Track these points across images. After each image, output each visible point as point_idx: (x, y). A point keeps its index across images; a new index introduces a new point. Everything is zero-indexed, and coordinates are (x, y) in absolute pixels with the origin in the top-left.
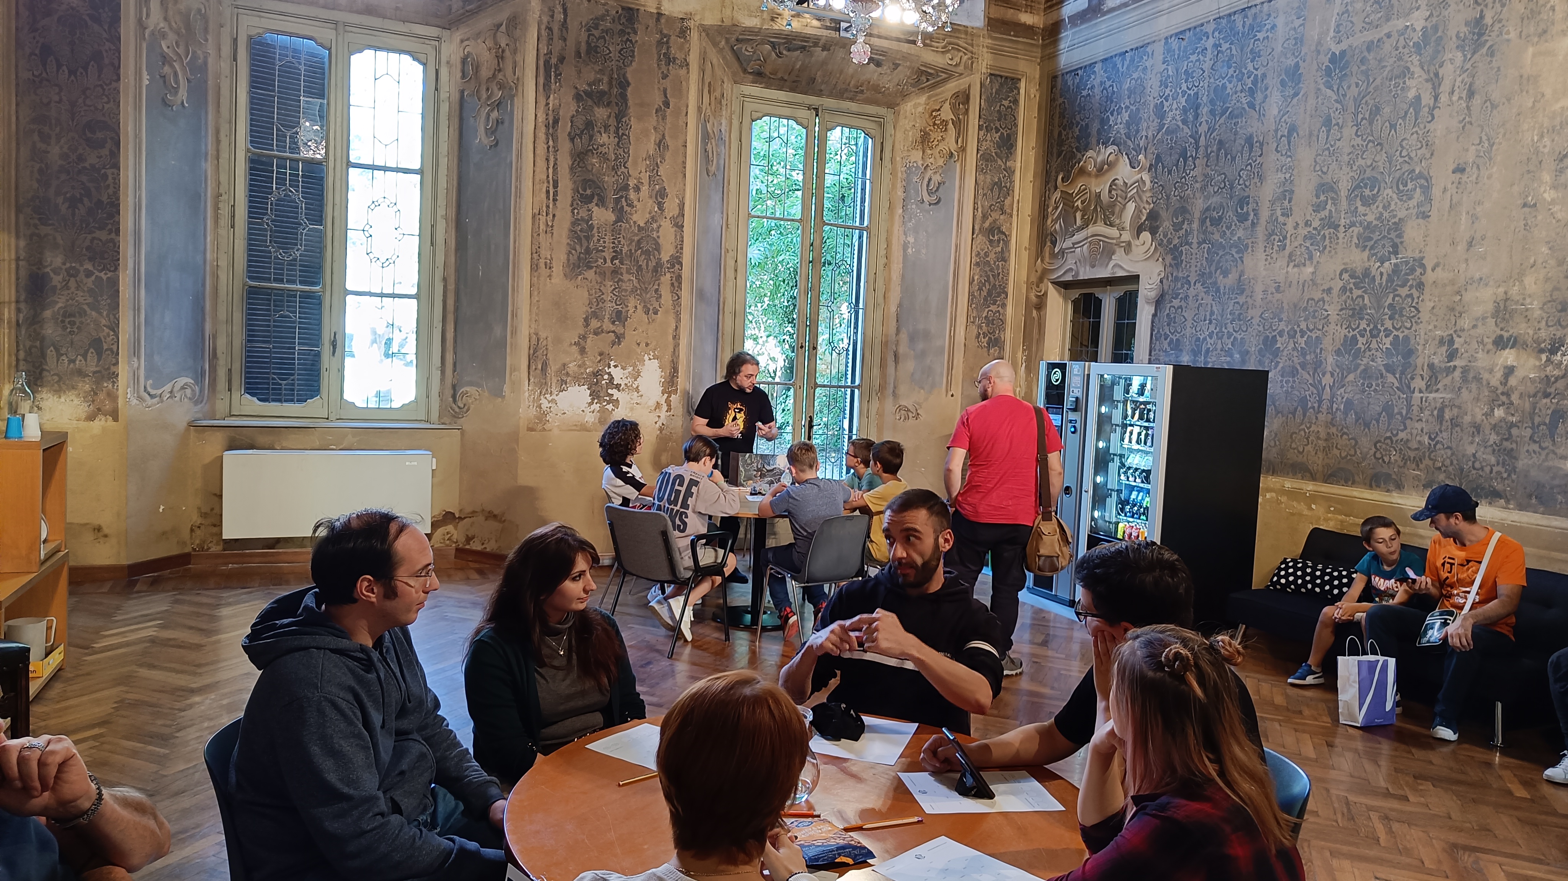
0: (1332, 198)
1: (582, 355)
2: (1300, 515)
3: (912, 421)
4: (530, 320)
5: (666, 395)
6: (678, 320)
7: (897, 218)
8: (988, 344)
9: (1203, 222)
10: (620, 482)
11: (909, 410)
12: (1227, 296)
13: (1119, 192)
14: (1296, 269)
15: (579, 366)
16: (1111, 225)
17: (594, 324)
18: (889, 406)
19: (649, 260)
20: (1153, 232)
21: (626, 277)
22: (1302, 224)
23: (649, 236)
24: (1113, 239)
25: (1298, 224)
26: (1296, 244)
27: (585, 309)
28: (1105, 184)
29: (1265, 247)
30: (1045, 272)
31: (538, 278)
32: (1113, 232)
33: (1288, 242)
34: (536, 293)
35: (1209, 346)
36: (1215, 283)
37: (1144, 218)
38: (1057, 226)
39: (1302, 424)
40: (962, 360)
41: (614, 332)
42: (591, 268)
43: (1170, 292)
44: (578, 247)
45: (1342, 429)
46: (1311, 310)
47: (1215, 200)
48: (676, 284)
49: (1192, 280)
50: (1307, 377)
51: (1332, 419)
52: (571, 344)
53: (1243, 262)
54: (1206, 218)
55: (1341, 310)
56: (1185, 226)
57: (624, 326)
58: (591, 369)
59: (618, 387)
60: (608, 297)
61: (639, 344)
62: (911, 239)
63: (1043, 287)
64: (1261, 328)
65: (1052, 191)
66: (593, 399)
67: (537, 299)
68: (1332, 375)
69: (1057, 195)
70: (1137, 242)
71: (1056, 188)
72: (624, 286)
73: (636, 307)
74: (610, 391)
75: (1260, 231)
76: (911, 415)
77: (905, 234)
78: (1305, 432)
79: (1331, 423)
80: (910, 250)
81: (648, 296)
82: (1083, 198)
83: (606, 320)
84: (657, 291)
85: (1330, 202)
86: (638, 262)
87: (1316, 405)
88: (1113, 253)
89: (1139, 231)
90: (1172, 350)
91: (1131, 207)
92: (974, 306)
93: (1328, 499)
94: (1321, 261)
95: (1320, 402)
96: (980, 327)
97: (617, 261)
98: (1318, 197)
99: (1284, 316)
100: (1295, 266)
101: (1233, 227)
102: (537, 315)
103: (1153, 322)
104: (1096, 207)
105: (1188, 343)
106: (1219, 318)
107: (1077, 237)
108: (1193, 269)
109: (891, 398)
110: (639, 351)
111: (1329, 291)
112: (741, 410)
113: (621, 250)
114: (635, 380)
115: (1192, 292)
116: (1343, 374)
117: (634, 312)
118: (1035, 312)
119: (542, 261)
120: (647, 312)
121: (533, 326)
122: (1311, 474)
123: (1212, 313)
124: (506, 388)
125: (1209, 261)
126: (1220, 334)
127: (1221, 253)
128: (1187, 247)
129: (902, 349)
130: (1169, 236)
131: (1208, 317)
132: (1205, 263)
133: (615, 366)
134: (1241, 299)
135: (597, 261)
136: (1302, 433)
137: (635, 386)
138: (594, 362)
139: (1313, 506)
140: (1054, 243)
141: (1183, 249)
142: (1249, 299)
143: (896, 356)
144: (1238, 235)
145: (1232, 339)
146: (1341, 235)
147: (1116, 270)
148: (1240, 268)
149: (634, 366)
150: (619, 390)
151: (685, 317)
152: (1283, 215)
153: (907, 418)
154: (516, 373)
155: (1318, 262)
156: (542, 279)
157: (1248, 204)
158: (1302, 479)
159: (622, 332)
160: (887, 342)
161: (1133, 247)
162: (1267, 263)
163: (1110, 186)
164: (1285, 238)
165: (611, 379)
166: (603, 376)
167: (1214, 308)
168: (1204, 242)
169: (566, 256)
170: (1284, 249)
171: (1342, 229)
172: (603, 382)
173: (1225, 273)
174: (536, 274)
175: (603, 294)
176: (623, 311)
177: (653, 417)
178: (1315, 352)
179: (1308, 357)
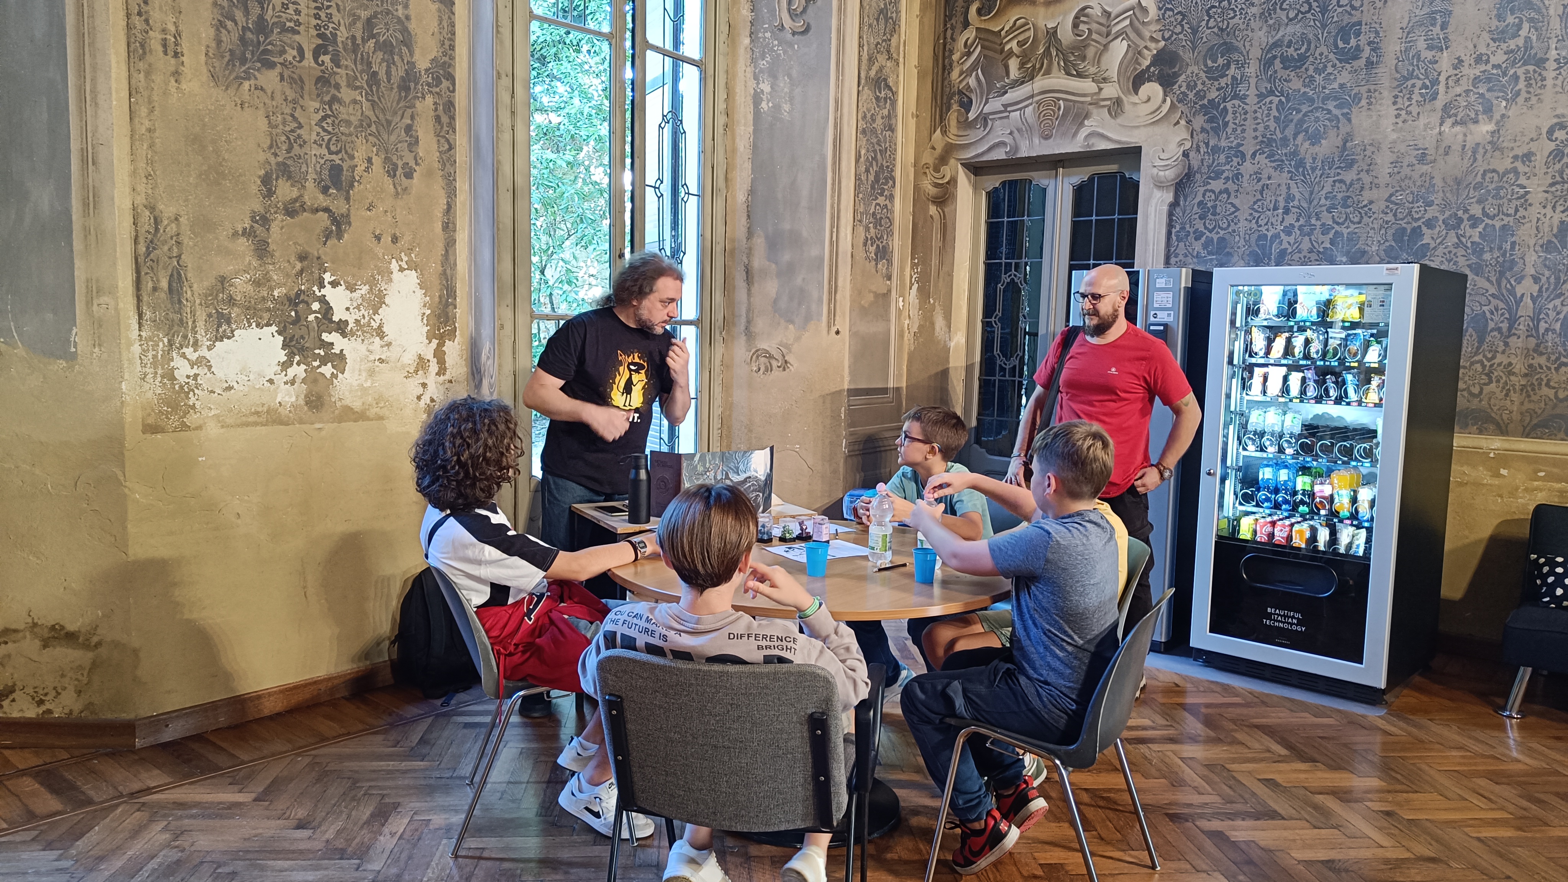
0: (1531, 20)
1: (260, 257)
2: (1478, 485)
3: (776, 373)
4: (134, 173)
5: (435, 342)
6: (451, 193)
7: (741, 51)
8: (876, 255)
9: (1267, 63)
10: (491, 552)
11: (771, 357)
12: (1319, 173)
13: (1095, 26)
14: (1458, 128)
15: (257, 283)
16: (1080, 75)
17: (285, 191)
18: (740, 351)
19: (390, 63)
20: (1167, 82)
21: (346, 94)
22: (1468, 60)
23: (388, 12)
24: (1084, 95)
25: (1460, 61)
26: (1458, 90)
27: (262, 157)
28: (1065, 14)
29: (1396, 97)
30: (949, 150)
31: (148, 74)
32: (1088, 86)
33: (1442, 88)
34: (144, 111)
35: (1285, 245)
36: (1295, 153)
37: (1147, 63)
38: (972, 81)
39: (1476, 354)
40: (849, 278)
41: (326, 210)
42: (271, 65)
43: (1205, 170)
44: (239, 15)
45: (1558, 359)
46: (1492, 187)
47: (1293, 30)
48: (445, 119)
49: (1249, 148)
50: (1487, 285)
51: (1538, 345)
52: (235, 234)
53: (1349, 120)
54: (1275, 57)
55: (1552, 185)
56: (1232, 71)
57: (348, 199)
58: (284, 290)
59: (341, 327)
60: (310, 134)
61: (378, 238)
62: (766, 87)
63: (947, 171)
64: (1390, 217)
65: (958, 31)
66: (291, 356)
67: (147, 124)
68: (1536, 280)
69: (970, 34)
70: (1135, 99)
71: (966, 24)
72: (344, 112)
73: (369, 160)
74: (326, 337)
75: (1385, 74)
76: (775, 364)
77: (756, 78)
78: (1484, 366)
79: (1535, 351)
80: (764, 105)
81: (393, 138)
82: (1021, 38)
83: (310, 185)
84: (409, 129)
85: (1526, 26)
86: (369, 64)
87: (1505, 326)
88: (1087, 116)
89: (1138, 82)
90: (1209, 253)
91: (1119, 48)
92: (861, 195)
93: (1533, 460)
94: (1510, 113)
95: (1513, 321)
96: (867, 229)
97: (326, 58)
98: (1500, 17)
99: (1437, 198)
100: (1454, 124)
101: (1330, 69)
102: (150, 162)
103: (1170, 214)
104: (1048, 50)
105: (1242, 242)
106: (1305, 205)
107: (1012, 95)
108: (1249, 133)
109: (743, 339)
110: (379, 250)
111: (1528, 157)
112: (640, 367)
113: (335, 36)
114: (376, 312)
115: (1248, 168)
116: (1558, 279)
117: (367, 170)
118: (933, 210)
119: (155, 36)
120: (392, 173)
121: (141, 188)
122: (1498, 425)
123: (1290, 198)
124: (80, 336)
125: (1282, 123)
126: (1307, 229)
127: (1305, 108)
128: (1236, 102)
129: (757, 263)
130: (1200, 87)
131: (1282, 204)
132: (1272, 124)
133: (334, 284)
134: (1349, 176)
135: (283, 52)
136: (1478, 367)
137: (375, 325)
138: (288, 275)
139: (1504, 472)
140: (967, 106)
141: (1229, 105)
142: (1363, 175)
143: (748, 272)
144: (1340, 80)
145: (1331, 235)
146: (1550, 74)
147: (1093, 141)
148: (1344, 129)
149: (372, 283)
150: (344, 335)
151: (462, 186)
152: (1430, 48)
153: (769, 369)
154: (104, 299)
155: (1503, 116)
156: (158, 78)
157: (1358, 34)
158: (1480, 432)
159: (344, 211)
160: (733, 251)
161: (1127, 107)
162: (1399, 121)
163: (1076, 17)
164: (1435, 82)
165: (327, 310)
166: (308, 304)
167: (1294, 190)
168: (1271, 93)
169: (212, 32)
170: (1435, 99)
171: (1551, 65)
172: (311, 318)
173: (1315, 139)
174: (141, 65)
175: (300, 126)
176: (345, 166)
177: (413, 387)
178: (1500, 248)
179: (1487, 256)
